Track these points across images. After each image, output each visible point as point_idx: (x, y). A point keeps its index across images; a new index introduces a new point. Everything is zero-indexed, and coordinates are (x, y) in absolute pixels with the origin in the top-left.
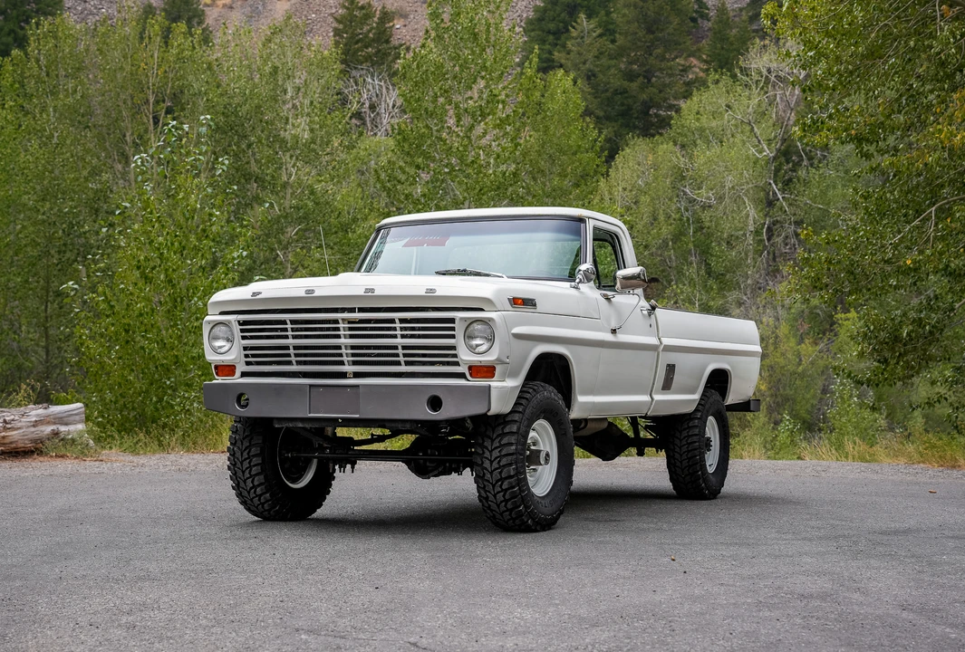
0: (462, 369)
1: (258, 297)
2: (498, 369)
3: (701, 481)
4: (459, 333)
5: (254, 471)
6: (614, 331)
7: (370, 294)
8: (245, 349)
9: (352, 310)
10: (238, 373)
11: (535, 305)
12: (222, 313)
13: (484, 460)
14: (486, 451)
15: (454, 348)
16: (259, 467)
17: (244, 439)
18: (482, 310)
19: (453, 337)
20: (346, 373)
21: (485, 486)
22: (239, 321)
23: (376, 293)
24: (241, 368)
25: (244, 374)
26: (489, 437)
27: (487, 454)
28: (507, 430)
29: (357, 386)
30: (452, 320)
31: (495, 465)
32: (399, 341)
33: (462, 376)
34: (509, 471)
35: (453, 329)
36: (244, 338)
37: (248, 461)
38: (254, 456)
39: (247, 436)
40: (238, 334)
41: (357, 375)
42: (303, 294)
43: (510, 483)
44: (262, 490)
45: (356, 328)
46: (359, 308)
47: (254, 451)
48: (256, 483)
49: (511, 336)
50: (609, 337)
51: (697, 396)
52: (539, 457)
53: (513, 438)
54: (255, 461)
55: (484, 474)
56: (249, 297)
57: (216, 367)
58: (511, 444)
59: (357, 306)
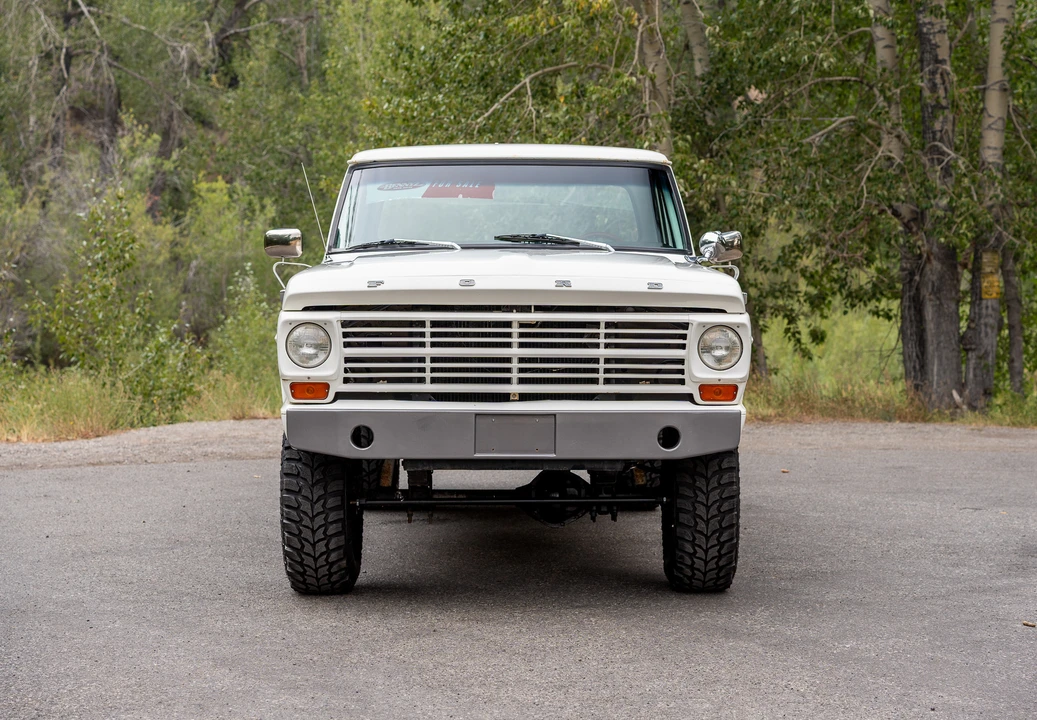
0: (690, 389)
1: (379, 288)
2: (741, 388)
4: (692, 342)
5: (332, 530)
7: (564, 288)
8: (347, 360)
9: (526, 309)
10: (330, 395)
12: (306, 309)
13: (696, 505)
14: (699, 493)
15: (680, 361)
16: (340, 525)
17: (313, 485)
18: (723, 313)
19: (683, 347)
20: (509, 394)
21: (694, 539)
22: (342, 321)
23: (574, 287)
24: (338, 386)
26: (702, 476)
27: (702, 498)
29: (552, 415)
30: (685, 326)
31: (713, 511)
32: (601, 352)
33: (689, 398)
35: (684, 337)
36: (347, 345)
37: (323, 516)
39: (318, 481)
40: (338, 340)
41: (524, 397)
42: (456, 286)
45: (533, 334)
46: (535, 306)
48: (332, 546)
54: (332, 517)
55: (696, 523)
56: (363, 287)
59: (534, 304)
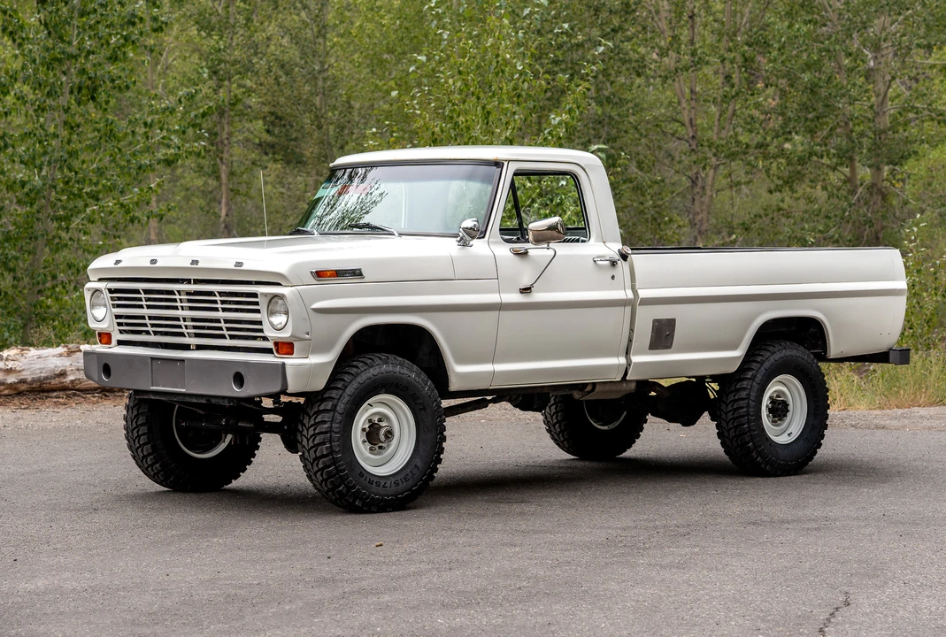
0: (270, 345)
1: (120, 265)
2: (296, 345)
3: (754, 454)
4: (263, 307)
6: (526, 290)
7: (195, 266)
8: (118, 317)
9: (189, 281)
10: (114, 342)
11: (361, 274)
12: (99, 280)
13: (303, 437)
14: (304, 428)
15: (260, 323)
18: (279, 284)
19: (258, 311)
20: (190, 345)
22: (109, 289)
23: (200, 265)
24: (116, 336)
25: (120, 343)
26: (309, 416)
27: (305, 433)
28: (321, 408)
29: (182, 360)
30: (255, 295)
31: (311, 443)
32: (220, 314)
33: (269, 351)
34: (322, 451)
35: (257, 303)
36: (115, 306)
38: (141, 425)
40: (109, 302)
42: (149, 265)
43: (324, 463)
44: (151, 460)
46: (193, 280)
47: (141, 420)
49: (310, 311)
50: (516, 298)
51: (739, 353)
52: (378, 434)
53: (327, 415)
56: (112, 265)
57: (100, 334)
58: (325, 422)
59: (192, 277)
